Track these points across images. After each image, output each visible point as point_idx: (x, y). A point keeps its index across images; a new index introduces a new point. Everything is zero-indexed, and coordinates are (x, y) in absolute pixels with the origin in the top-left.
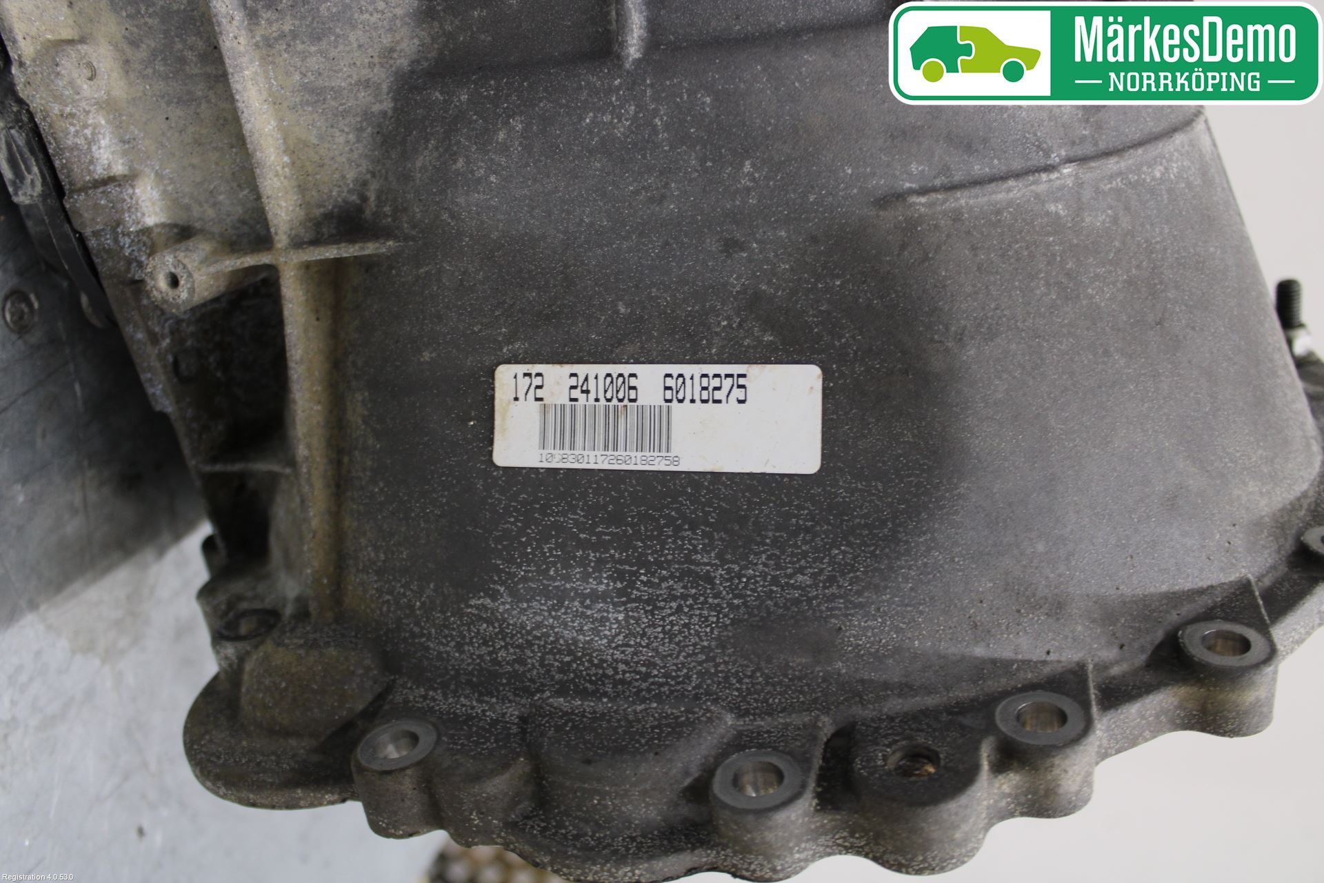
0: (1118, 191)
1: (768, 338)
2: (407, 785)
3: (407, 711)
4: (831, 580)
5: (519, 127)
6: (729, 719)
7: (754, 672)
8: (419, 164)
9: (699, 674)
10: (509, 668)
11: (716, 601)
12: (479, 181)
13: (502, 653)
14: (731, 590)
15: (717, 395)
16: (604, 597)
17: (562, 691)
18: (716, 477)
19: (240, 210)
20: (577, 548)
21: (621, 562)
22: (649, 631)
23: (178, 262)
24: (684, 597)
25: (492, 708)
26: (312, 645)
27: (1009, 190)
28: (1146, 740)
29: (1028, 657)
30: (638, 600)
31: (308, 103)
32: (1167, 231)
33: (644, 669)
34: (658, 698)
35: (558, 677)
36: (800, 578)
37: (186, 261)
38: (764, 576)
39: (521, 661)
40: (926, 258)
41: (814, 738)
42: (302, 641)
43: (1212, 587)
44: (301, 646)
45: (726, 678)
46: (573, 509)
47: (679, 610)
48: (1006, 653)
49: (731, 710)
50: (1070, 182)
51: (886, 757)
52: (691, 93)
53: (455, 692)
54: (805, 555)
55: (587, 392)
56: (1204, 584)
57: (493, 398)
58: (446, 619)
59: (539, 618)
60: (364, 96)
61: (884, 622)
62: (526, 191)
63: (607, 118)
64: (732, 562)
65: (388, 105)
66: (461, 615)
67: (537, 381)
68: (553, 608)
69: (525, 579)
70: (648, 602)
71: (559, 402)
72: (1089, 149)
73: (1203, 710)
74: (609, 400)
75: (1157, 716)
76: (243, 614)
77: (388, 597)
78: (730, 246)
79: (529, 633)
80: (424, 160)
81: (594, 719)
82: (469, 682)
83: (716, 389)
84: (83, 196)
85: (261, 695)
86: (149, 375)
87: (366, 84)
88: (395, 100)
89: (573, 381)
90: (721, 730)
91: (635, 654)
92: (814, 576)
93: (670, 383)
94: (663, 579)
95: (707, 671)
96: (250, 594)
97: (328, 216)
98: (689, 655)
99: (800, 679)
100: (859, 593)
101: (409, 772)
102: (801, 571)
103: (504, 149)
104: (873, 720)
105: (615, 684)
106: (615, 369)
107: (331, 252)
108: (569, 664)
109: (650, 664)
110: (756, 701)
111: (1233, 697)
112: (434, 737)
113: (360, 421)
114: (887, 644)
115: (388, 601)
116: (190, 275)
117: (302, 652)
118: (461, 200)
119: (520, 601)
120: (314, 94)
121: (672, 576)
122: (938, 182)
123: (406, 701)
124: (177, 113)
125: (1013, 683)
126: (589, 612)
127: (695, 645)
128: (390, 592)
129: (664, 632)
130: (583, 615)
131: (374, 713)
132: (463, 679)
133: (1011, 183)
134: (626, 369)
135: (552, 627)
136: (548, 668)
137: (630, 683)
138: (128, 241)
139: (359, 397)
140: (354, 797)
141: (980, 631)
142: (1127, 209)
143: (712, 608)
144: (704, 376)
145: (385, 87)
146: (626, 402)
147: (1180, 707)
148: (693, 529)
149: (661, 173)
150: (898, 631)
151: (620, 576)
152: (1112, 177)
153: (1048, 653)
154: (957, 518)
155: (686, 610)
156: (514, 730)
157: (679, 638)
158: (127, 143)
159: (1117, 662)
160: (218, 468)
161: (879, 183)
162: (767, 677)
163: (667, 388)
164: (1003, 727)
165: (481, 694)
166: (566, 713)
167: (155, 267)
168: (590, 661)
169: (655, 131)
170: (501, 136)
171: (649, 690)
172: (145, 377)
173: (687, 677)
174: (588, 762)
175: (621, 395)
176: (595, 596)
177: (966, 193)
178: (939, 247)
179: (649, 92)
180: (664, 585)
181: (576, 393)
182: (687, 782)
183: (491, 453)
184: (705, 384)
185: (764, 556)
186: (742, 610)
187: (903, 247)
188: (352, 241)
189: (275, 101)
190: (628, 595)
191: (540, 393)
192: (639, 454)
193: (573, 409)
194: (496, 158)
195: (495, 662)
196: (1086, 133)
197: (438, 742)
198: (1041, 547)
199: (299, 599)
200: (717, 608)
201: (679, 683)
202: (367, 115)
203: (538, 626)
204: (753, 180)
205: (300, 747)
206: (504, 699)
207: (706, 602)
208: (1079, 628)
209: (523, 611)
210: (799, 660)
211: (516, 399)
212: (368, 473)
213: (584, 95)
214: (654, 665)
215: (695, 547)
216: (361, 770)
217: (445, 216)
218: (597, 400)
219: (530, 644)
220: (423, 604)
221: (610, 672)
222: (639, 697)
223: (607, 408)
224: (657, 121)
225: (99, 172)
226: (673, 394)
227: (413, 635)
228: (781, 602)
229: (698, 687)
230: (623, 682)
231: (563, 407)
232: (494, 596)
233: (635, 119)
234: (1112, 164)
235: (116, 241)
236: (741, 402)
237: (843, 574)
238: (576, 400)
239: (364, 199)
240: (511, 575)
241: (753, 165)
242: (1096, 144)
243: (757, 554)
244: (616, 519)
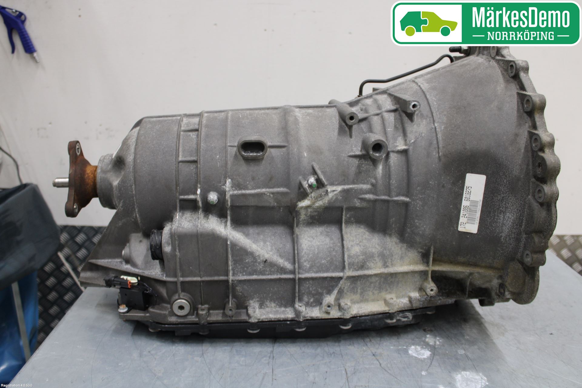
0: (440, 114)
1: (460, 182)
2: (535, 256)
3: (522, 256)
4: (506, 176)
5: (417, 221)
6: (529, 197)
7: (521, 192)
8: (418, 240)
9: (520, 201)
10: (516, 235)
11: (507, 196)
12: (424, 229)
13: (513, 236)
14: (505, 194)
15: (469, 192)
16: (504, 216)
17: (521, 226)
18: (484, 194)
19: (418, 277)
20: (494, 220)
21: (498, 212)
22: (511, 209)
23: (429, 288)
24: (506, 202)
25: (523, 240)
26: (507, 274)
27: (439, 137)
28: (545, 120)
29: (525, 142)
30: (505, 210)
31: (403, 259)
32: (447, 103)
33: (518, 211)
34: (524, 209)
35: (518, 226)
36: (505, 181)
37: (429, 287)
38: (504, 188)
39: (515, 233)
40: (450, 154)
41: (534, 183)
42: (506, 277)
43: (517, 101)
44: (507, 277)
45: (522, 196)
46: (487, 220)
47: (508, 203)
48: (524, 146)
49: (528, 196)
50: (438, 124)
51: (539, 171)
52: (417, 190)
53: (520, 247)
54: (500, 180)
55: (465, 215)
56: (516, 103)
57: (464, 232)
58: (505, 246)
59: (507, 229)
60: (403, 249)
61: (515, 168)
62: (428, 221)
63: (418, 205)
64: (500, 193)
65: (405, 245)
66: (504, 243)
67: (462, 223)
68: (505, 226)
69: (499, 230)
70: (506, 209)
71: (467, 220)
72: (432, 119)
73: (540, 109)
74: (468, 211)
75: (540, 118)
76: (499, 291)
77: (499, 258)
78: (443, 186)
79: (509, 231)
80: (418, 239)
81: (527, 221)
82: (518, 244)
83: (468, 192)
84: (414, 305)
85: (516, 286)
86: (447, 302)
87: (401, 248)
88: (405, 243)
89: (463, 217)
90: (531, 199)
91: (515, 212)
92: (505, 179)
93: (466, 200)
94: (502, 205)
95: (520, 200)
96: (495, 291)
97: (423, 260)
98: (517, 203)
99: (523, 183)
100: (509, 172)
101: (533, 255)
102: (503, 181)
103: (420, 224)
104: (533, 171)
105: (521, 216)
106: (462, 209)
107: (431, 259)
108: (516, 224)
109: (518, 210)
110: (527, 192)
111: (537, 105)
112: (527, 251)
113: (464, 259)
114: (519, 168)
115: (500, 258)
116: (432, 287)
117: (508, 276)
118: (427, 233)
119: (503, 231)
120: (402, 258)
121: (502, 204)
122: (437, 150)
123: (520, 256)
124: (400, 285)
125: (529, 145)
126: (507, 219)
127: (515, 201)
128: (498, 257)
129: (512, 206)
130: (507, 220)
131: (522, 263)
132: (517, 245)
133: (438, 136)
134: (462, 207)
135: (509, 226)
136: (516, 228)
137: (521, 214)
138: (422, 299)
139: (459, 258)
140: (538, 268)
141: (519, 150)
142: (443, 112)
143: (508, 197)
144: (466, 194)
145: (402, 245)
146: (468, 208)
147: (539, 113)
148: (493, 199)
149: (429, 197)
150: (517, 165)
151: (500, 213)
152: (437, 115)
153: (525, 138)
154: (497, 153)
155: (508, 202)
156: (527, 236)
157: (513, 204)
158: (403, 296)
159: (529, 124)
160: (467, 293)
161: (437, 160)
162: (522, 189)
163: (467, 200)
164: (537, 150)
165: (520, 241)
166: (525, 226)
167: (429, 293)
168: (516, 220)
169: (422, 197)
170: (418, 224)
171: (522, 210)
172: (447, 303)
173: (521, 203)
174: (533, 223)
175: (467, 209)
176: (504, 218)
177: (439, 145)
178: (448, 151)
179: (415, 198)
180: (503, 205)
181: (465, 217)
182: (539, 206)
183: (474, 234)
184: (467, 194)
185: (500, 187)
186: (509, 192)
187: (448, 157)
188: (430, 255)
189: (402, 265)
190: (504, 212)
191: (465, 223)
192: (478, 207)
193: (468, 217)
194: (421, 225)
195: (514, 238)
196: (428, 119)
197: (528, 250)
198: (505, 137)
199: (498, 279)
200: (509, 197)
201: (522, 205)
202: (406, 249)
203: (508, 229)
204: (433, 182)
205: (527, 279)
206: (522, 237)
207: (507, 198)
208: (521, 131)
209: (505, 231)
210: (520, 183)
211: (465, 228)
212: (474, 258)
213: (414, 209)
214: (518, 209)
215: (497, 199)
216: (531, 264)
217: (429, 236)
218: (467, 213)
219: (511, 231)
220: (502, 251)
221: (518, 217)
222: (524, 212)
223: (469, 211)
224: (421, 197)
225: (408, 302)
226: (468, 199)
227: (508, 254)
228: (509, 185)
229: (523, 201)
230: (520, 215)
231: (468, 219)
232: (501, 236)
233: (419, 200)
234: (434, 115)
235: (422, 301)
236: (471, 188)
237: (505, 174)
238: (467, 217)
239: (421, 252)
240: (498, 233)
241: (431, 181)
242: (430, 117)
243: (500, 188)
244: (490, 212)
